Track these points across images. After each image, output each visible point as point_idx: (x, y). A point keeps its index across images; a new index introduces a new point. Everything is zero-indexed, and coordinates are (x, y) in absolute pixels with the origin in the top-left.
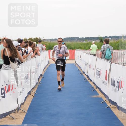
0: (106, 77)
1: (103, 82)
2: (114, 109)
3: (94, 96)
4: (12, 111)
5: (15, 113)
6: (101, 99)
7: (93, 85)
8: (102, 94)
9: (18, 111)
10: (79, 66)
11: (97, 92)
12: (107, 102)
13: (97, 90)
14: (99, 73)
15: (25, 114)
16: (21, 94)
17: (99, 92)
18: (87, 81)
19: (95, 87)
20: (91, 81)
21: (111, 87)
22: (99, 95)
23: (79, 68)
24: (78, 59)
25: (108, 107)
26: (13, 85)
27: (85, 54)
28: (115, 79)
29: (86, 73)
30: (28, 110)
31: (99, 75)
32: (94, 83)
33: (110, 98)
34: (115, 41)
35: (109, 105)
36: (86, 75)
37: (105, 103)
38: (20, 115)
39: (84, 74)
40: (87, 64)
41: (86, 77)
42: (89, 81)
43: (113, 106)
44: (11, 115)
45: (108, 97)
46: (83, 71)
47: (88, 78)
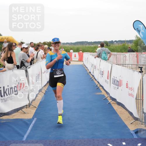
0: (108, 77)
1: (106, 81)
2: (114, 105)
3: (98, 94)
4: (24, 106)
5: (27, 108)
6: (104, 96)
7: (97, 83)
8: (105, 92)
9: (29, 107)
10: (87, 67)
11: (100, 90)
12: (109, 98)
13: (101, 88)
14: (102, 73)
15: (36, 109)
16: (32, 92)
17: (102, 90)
18: (92, 80)
19: (99, 85)
20: (96, 80)
21: (112, 85)
22: (102, 92)
23: (86, 69)
24: (86, 60)
25: (109, 103)
26: (24, 84)
27: (91, 56)
28: (115, 78)
29: (92, 73)
30: (39, 105)
31: (102, 75)
32: (98, 82)
33: (111, 95)
34: (120, 45)
35: (110, 101)
36: (91, 75)
37: (107, 99)
38: (32, 110)
39: (90, 74)
40: (93, 65)
41: (92, 76)
42: (94, 80)
43: (113, 102)
44: (23, 110)
45: (109, 94)
46: (90, 71)
47: (93, 78)
